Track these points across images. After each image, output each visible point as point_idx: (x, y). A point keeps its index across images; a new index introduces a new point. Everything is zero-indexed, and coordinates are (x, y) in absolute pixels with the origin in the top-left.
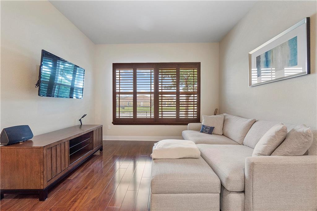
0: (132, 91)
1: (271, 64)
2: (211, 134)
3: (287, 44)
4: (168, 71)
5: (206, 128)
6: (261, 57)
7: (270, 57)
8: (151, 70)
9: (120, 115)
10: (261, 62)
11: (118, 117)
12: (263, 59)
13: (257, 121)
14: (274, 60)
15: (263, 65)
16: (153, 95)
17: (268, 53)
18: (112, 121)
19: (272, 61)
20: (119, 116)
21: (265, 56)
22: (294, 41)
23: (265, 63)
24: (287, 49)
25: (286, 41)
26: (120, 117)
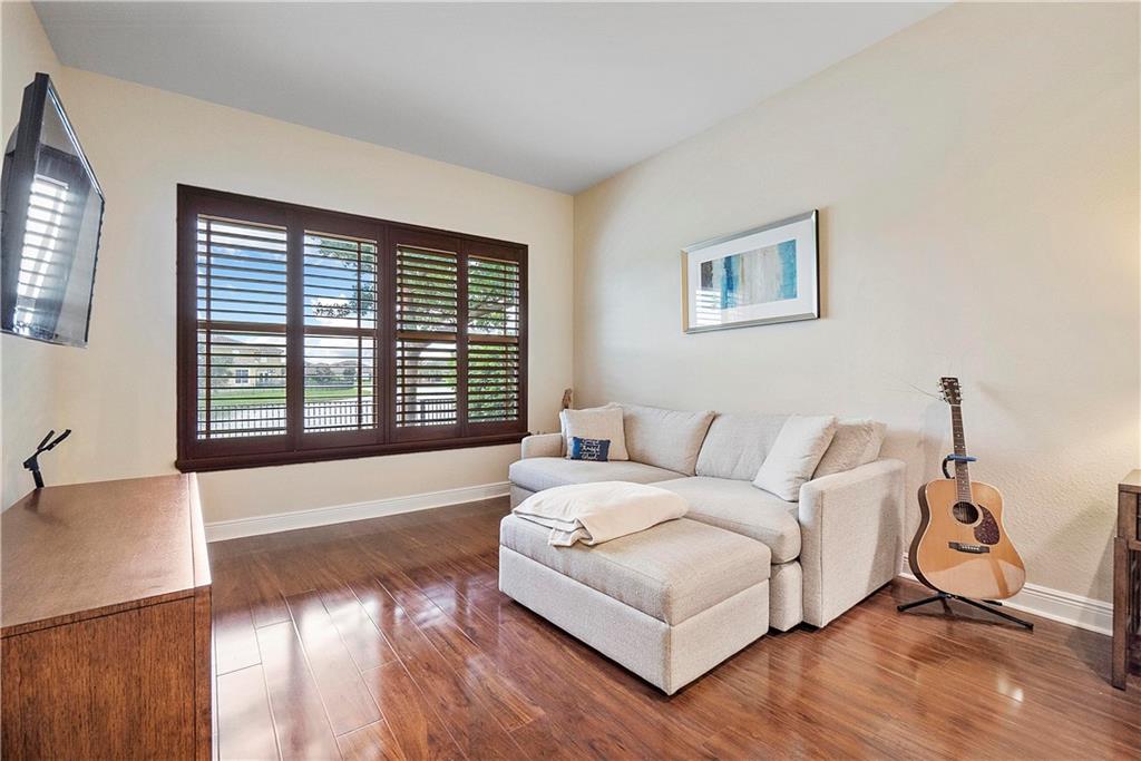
0: (283, 321)
1: (739, 286)
2: (606, 460)
3: (777, 252)
4: (434, 258)
5: (589, 444)
6: (714, 266)
7: (737, 271)
8: (359, 243)
9: (213, 427)
10: (714, 277)
11: (204, 437)
12: (719, 273)
13: (719, 415)
14: (746, 278)
15: (719, 285)
16: (368, 343)
17: (733, 260)
18: (175, 459)
19: (743, 281)
20: (208, 432)
21: (725, 264)
22: (789, 248)
23: (725, 282)
24: (777, 264)
25: (772, 244)
26: (212, 436)
